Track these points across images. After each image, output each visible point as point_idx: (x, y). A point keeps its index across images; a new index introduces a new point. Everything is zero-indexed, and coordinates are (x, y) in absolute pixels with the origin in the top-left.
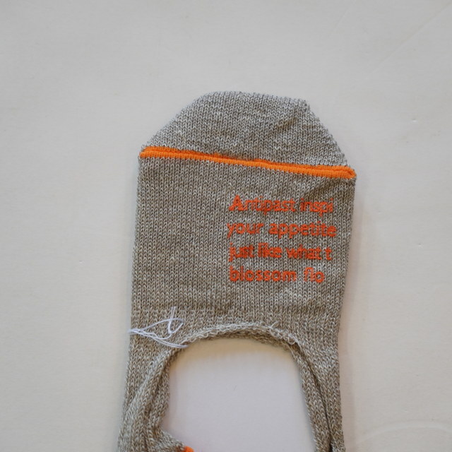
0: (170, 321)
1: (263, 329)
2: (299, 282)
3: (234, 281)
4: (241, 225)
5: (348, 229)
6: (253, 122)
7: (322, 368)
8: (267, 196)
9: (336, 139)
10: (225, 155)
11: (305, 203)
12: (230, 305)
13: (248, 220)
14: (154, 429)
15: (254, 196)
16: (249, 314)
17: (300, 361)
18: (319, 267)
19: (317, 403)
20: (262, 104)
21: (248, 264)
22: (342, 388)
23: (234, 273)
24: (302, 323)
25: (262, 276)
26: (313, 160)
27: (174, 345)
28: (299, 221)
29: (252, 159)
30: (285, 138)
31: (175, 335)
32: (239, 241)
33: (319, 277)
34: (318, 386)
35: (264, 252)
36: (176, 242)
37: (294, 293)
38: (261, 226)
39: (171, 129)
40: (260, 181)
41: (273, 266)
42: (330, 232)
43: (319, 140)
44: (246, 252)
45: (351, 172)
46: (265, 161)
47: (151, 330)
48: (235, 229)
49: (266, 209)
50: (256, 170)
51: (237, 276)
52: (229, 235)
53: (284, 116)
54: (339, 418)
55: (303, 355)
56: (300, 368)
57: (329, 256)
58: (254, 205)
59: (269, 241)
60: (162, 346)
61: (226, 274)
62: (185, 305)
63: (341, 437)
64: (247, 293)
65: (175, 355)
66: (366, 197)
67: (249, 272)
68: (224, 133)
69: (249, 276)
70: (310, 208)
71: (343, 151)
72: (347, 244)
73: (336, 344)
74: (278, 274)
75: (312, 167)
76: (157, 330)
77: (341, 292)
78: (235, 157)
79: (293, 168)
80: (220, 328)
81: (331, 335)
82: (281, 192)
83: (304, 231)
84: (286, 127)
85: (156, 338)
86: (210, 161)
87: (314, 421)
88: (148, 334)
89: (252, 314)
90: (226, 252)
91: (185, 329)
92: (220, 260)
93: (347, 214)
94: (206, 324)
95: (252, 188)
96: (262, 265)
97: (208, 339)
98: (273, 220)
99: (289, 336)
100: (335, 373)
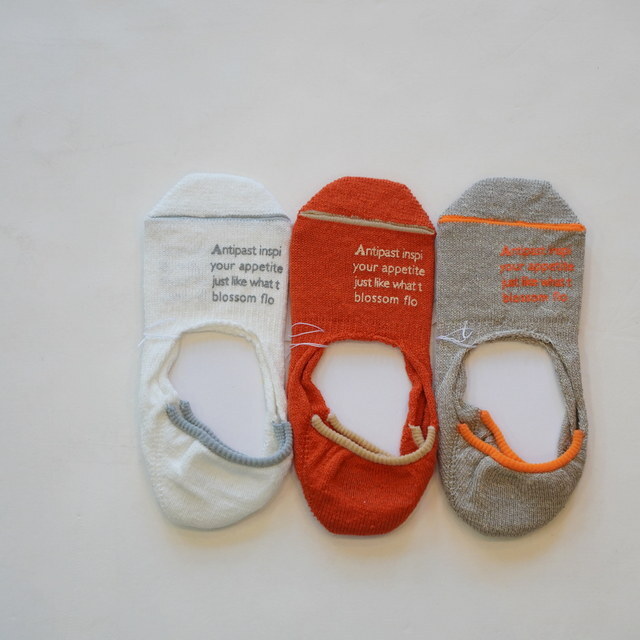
0: (464, 330)
1: (528, 334)
2: (550, 302)
3: (506, 302)
4: (509, 265)
5: (582, 265)
6: (514, 197)
7: (568, 358)
8: (526, 245)
9: (571, 206)
10: (496, 219)
11: (551, 249)
12: (504, 319)
13: (513, 262)
14: (459, 400)
15: (517, 246)
16: (517, 324)
17: (553, 354)
18: (563, 291)
19: (566, 381)
20: (520, 185)
21: (515, 291)
22: (582, 371)
23: (505, 297)
24: (553, 329)
25: (525, 299)
26: (556, 221)
27: (467, 346)
28: (549, 261)
29: (514, 221)
30: (537, 206)
31: (468, 340)
32: (508, 276)
33: (563, 298)
34: (566, 370)
35: (525, 283)
36: (466, 278)
37: (547, 309)
38: (523, 265)
39: (459, 203)
40: (521, 236)
41: (532, 292)
42: (570, 268)
43: (559, 207)
44: (513, 283)
45: (582, 227)
46: (525, 223)
47: (451, 336)
48: (506, 268)
49: (526, 254)
50: (517, 229)
51: (507, 299)
52: (502, 272)
53: (535, 192)
54: (581, 390)
55: (555, 350)
56: (553, 360)
57: (569, 284)
58: (517, 252)
59: (529, 275)
60: (460, 346)
61: (500, 297)
62: (474, 320)
63: (583, 403)
64: (515, 309)
65: (468, 353)
66: (593, 244)
67: (515, 296)
68: (495, 205)
69: (516, 299)
70: (555, 252)
71: (576, 214)
72: (582, 276)
73: (577, 343)
74: (536, 297)
75: (555, 225)
76: (455, 336)
77: (579, 307)
78: (503, 220)
79: (543, 226)
80: (498, 333)
81: (573, 336)
82: (535, 242)
83: (552, 267)
84: (537, 199)
85: (455, 341)
86: (486, 224)
87: (565, 393)
88: (450, 339)
89: (520, 323)
90: (500, 284)
91: (474, 335)
92: (498, 289)
93: (581, 256)
94: (488, 332)
95: (516, 240)
96: (524, 291)
97: (490, 341)
98: (530, 261)
99: (545, 338)
100: (577, 361)
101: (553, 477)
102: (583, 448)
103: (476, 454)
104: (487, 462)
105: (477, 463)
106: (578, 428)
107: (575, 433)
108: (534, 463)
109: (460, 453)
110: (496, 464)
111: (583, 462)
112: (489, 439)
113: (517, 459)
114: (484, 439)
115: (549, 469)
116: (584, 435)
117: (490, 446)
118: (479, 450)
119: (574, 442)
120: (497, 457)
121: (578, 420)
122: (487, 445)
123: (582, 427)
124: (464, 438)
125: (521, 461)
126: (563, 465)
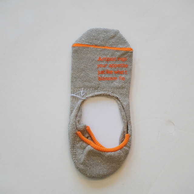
0: (82, 92)
1: (108, 94)
2: (118, 80)
3: (99, 80)
4: (101, 65)
5: (131, 65)
6: (103, 36)
7: (125, 104)
8: (108, 56)
9: (127, 40)
10: (96, 45)
11: (119, 58)
12: (98, 87)
13: (103, 63)
14: (78, 121)
15: (105, 57)
16: (104, 89)
17: (119, 102)
18: (123, 76)
19: (123, 113)
20: (106, 31)
21: (103, 76)
22: (130, 109)
23: (99, 78)
24: (119, 92)
25: (107, 79)
26: (121, 46)
27: (83, 98)
28: (117, 63)
29: (104, 46)
30: (113, 40)
31: (83, 96)
32: (100, 69)
33: (123, 79)
34: (124, 109)
35: (108, 72)
36: (83, 70)
37: (116, 83)
38: (107, 65)
39: (81, 38)
40: (106, 53)
41: (110, 76)
42: (126, 66)
43: (123, 41)
44: (103, 72)
45: (132, 49)
46: (108, 47)
47: (76, 94)
48: (100, 66)
49: (108, 60)
50: (105, 49)
51: (100, 79)
52: (98, 68)
53: (112, 34)
54: (130, 117)
55: (119, 100)
56: (118, 104)
57: (126, 73)
58: (104, 59)
59: (109, 69)
60: (80, 99)
61: (97, 78)
62: (86, 87)
63: (130, 122)
64: (103, 83)
65: (83, 102)
66: (136, 56)
67: (104, 78)
68: (96, 39)
69: (104, 79)
70: (120, 60)
71: (129, 44)
72: (131, 70)
73: (128, 97)
74: (112, 78)
75: (120, 48)
76: (78, 94)
77: (130, 83)
78: (99, 46)
79: (116, 49)
80: (96, 93)
81: (127, 95)
82: (112, 55)
83: (119, 66)
84: (113, 37)
85: (78, 96)
86: (92, 47)
87: (123, 118)
88: (76, 96)
89: (105, 89)
90: (97, 73)
91: (86, 94)
92: (96, 75)
93: (131, 61)
94: (92, 92)
95: (104, 54)
96: (107, 76)
97: (93, 97)
98: (110, 63)
99: (115, 95)
100: (128, 105)
101: (116, 154)
102: (129, 141)
103: (84, 144)
104: (89, 148)
105: (84, 148)
106: (127, 133)
107: (126, 135)
108: (108, 148)
109: (78, 144)
110: (92, 148)
111: (129, 147)
112: (89, 138)
113: (101, 146)
114: (87, 138)
115: (115, 150)
116: (130, 136)
117: (90, 141)
118: (86, 143)
119: (125, 139)
120: (93, 146)
121: (128, 130)
122: (89, 140)
123: (129, 133)
124: (80, 138)
125: (103, 147)
126: (121, 149)
